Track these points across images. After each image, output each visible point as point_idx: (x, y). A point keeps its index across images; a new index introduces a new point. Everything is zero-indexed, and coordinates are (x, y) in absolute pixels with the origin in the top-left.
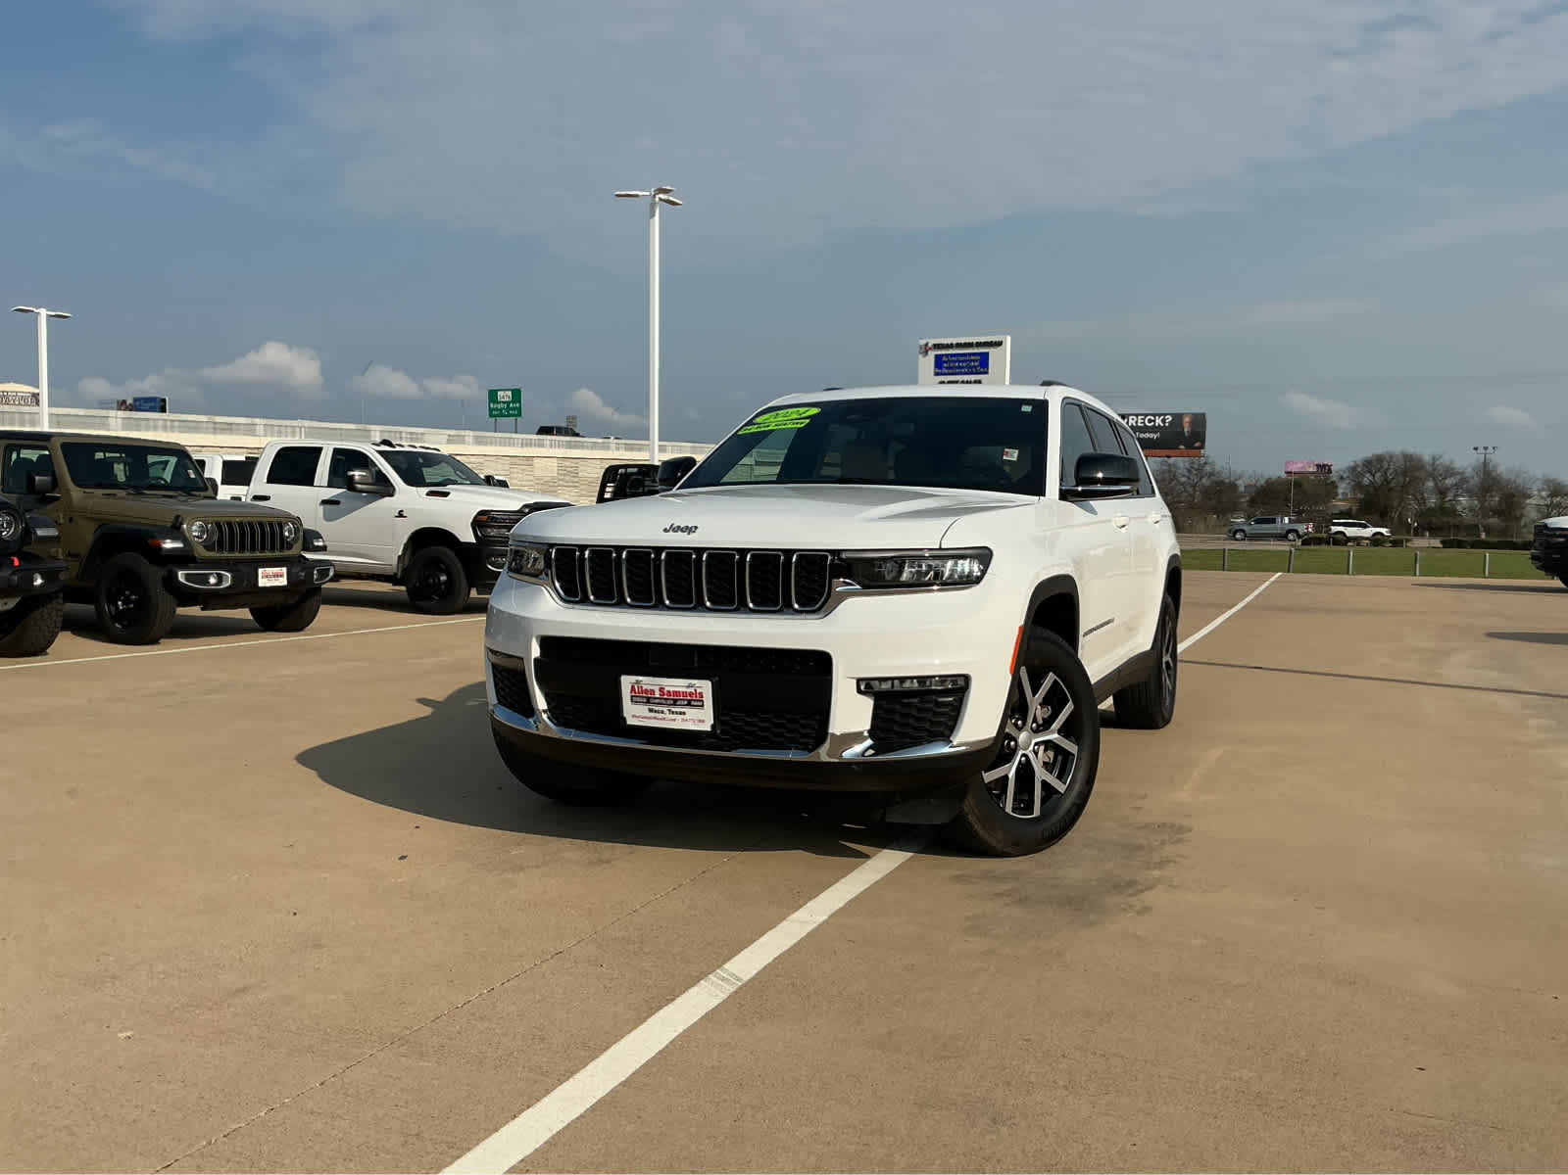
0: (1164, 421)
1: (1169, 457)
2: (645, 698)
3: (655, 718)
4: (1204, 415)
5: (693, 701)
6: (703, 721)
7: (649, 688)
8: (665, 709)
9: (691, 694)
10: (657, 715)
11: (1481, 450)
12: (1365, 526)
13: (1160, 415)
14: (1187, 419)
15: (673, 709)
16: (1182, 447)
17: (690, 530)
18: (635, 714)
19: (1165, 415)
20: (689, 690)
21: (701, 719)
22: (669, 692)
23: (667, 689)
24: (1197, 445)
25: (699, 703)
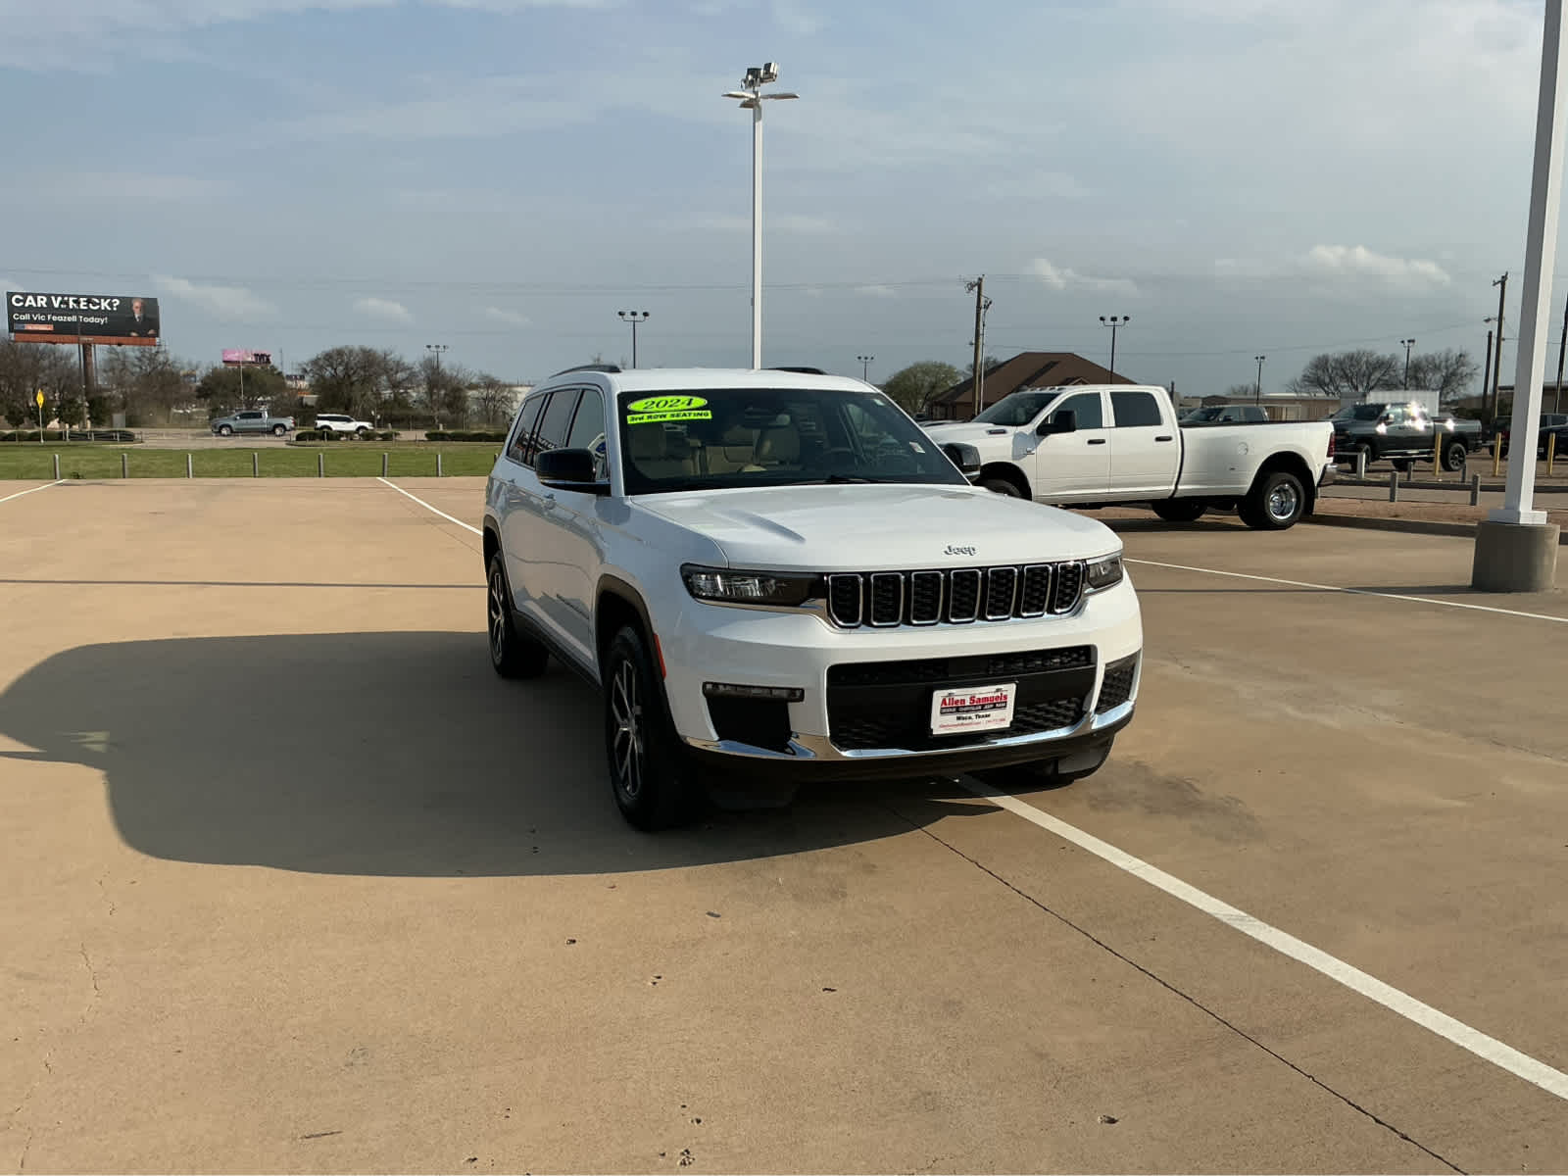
0: (111, 304)
1: (119, 345)
2: (958, 708)
3: (962, 724)
4: (155, 300)
5: (997, 704)
6: (1004, 720)
7: (959, 698)
8: (973, 715)
9: (997, 698)
10: (965, 722)
11: (433, 349)
12: (349, 421)
13: (105, 298)
14: (137, 304)
15: (981, 714)
16: (134, 334)
17: (970, 551)
18: (942, 724)
19: (112, 298)
20: (996, 695)
21: (1003, 718)
22: (979, 699)
23: (977, 697)
24: (151, 332)
25: (1003, 705)
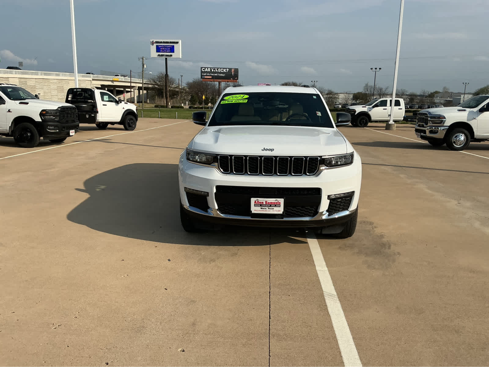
0: (226, 70)
1: (228, 82)
2: (261, 205)
3: (263, 211)
4: (238, 69)
5: (277, 205)
6: (280, 211)
7: (261, 201)
8: (267, 208)
9: (276, 203)
10: (264, 210)
11: (313, 82)
13: (225, 68)
14: (233, 70)
15: (270, 208)
16: (232, 79)
17: (272, 150)
18: (255, 209)
19: (227, 68)
20: (276, 202)
21: (280, 210)
22: (269, 203)
23: (268, 202)
24: (236, 78)
25: (279, 206)
